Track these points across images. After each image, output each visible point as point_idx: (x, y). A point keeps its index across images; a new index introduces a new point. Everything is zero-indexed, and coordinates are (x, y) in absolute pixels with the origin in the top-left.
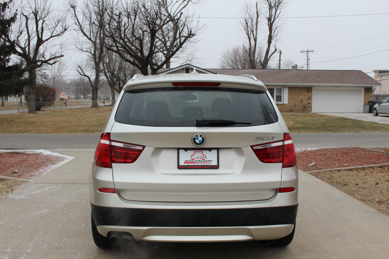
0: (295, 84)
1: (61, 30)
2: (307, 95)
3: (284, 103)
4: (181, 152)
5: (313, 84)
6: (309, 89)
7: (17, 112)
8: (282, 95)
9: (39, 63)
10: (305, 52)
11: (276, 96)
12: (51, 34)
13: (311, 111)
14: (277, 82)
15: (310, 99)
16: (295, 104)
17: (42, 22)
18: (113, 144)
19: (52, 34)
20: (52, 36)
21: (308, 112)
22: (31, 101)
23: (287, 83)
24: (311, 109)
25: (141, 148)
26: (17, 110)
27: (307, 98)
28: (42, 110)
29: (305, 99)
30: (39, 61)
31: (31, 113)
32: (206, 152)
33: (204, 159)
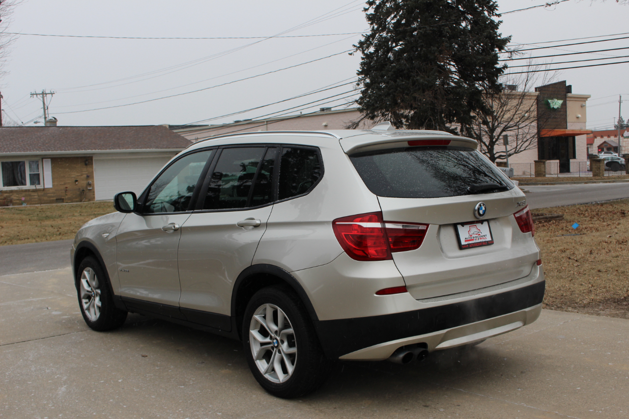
0: (63, 152)
2: (85, 171)
3: (46, 187)
4: (460, 227)
5: (94, 151)
6: (87, 160)
8: (41, 172)
10: (38, 95)
11: (30, 174)
13: (94, 198)
14: (30, 150)
15: (90, 176)
16: (67, 188)
18: (388, 226)
21: (89, 200)
23: (49, 150)
24: (94, 194)
25: (423, 227)
27: (85, 176)
29: (82, 177)
32: (479, 226)
33: (479, 235)
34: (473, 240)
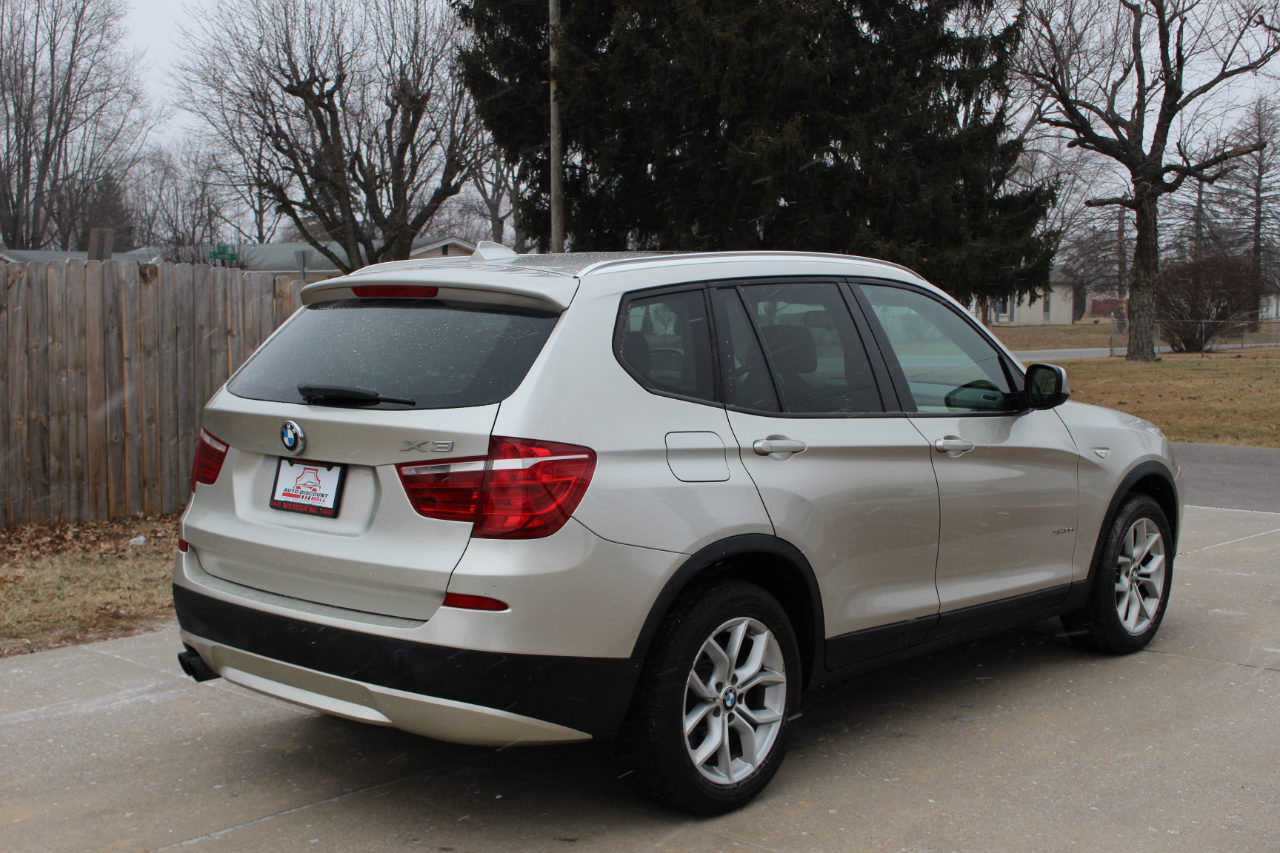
1: (1264, 47)
4: (283, 466)
7: (1108, 354)
9: (1168, 178)
12: (1220, 66)
17: (1179, 23)
19: (1226, 63)
20: (1226, 71)
22: (1139, 316)
25: (223, 449)
26: (1108, 349)
28: (1209, 351)
30: (1169, 168)
31: (1136, 359)
32: (322, 471)
33: (315, 490)
34: (298, 496)
